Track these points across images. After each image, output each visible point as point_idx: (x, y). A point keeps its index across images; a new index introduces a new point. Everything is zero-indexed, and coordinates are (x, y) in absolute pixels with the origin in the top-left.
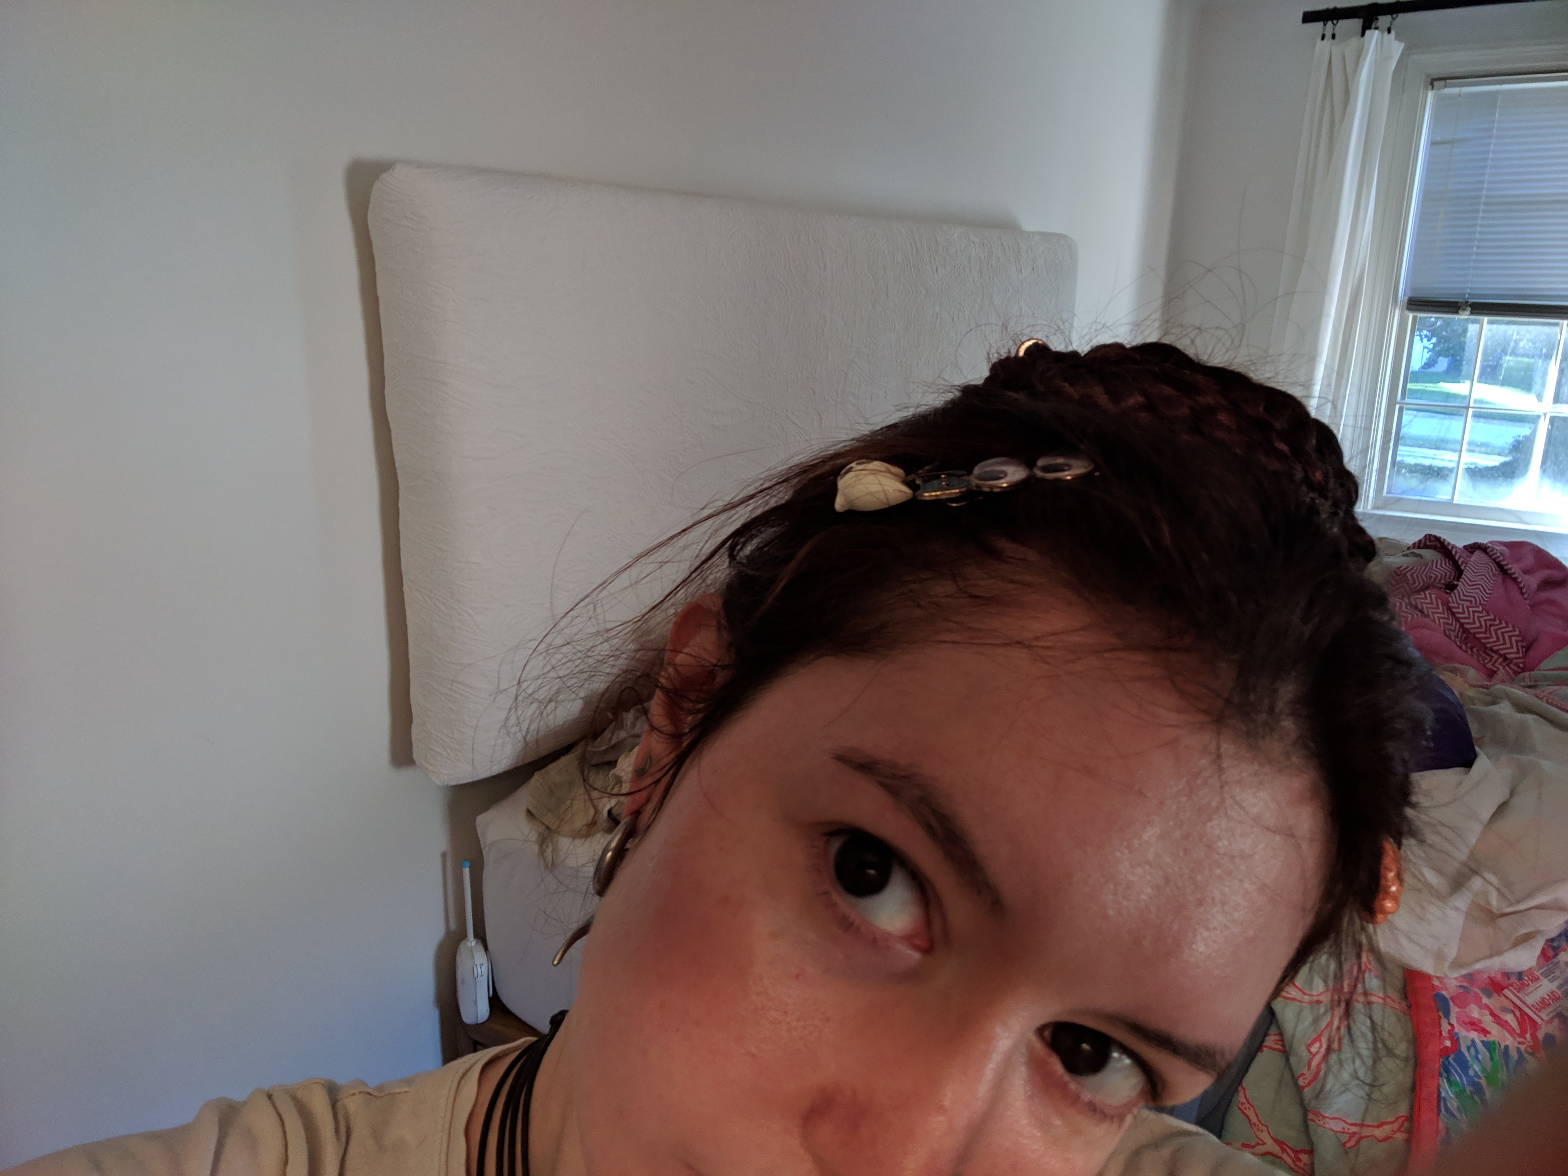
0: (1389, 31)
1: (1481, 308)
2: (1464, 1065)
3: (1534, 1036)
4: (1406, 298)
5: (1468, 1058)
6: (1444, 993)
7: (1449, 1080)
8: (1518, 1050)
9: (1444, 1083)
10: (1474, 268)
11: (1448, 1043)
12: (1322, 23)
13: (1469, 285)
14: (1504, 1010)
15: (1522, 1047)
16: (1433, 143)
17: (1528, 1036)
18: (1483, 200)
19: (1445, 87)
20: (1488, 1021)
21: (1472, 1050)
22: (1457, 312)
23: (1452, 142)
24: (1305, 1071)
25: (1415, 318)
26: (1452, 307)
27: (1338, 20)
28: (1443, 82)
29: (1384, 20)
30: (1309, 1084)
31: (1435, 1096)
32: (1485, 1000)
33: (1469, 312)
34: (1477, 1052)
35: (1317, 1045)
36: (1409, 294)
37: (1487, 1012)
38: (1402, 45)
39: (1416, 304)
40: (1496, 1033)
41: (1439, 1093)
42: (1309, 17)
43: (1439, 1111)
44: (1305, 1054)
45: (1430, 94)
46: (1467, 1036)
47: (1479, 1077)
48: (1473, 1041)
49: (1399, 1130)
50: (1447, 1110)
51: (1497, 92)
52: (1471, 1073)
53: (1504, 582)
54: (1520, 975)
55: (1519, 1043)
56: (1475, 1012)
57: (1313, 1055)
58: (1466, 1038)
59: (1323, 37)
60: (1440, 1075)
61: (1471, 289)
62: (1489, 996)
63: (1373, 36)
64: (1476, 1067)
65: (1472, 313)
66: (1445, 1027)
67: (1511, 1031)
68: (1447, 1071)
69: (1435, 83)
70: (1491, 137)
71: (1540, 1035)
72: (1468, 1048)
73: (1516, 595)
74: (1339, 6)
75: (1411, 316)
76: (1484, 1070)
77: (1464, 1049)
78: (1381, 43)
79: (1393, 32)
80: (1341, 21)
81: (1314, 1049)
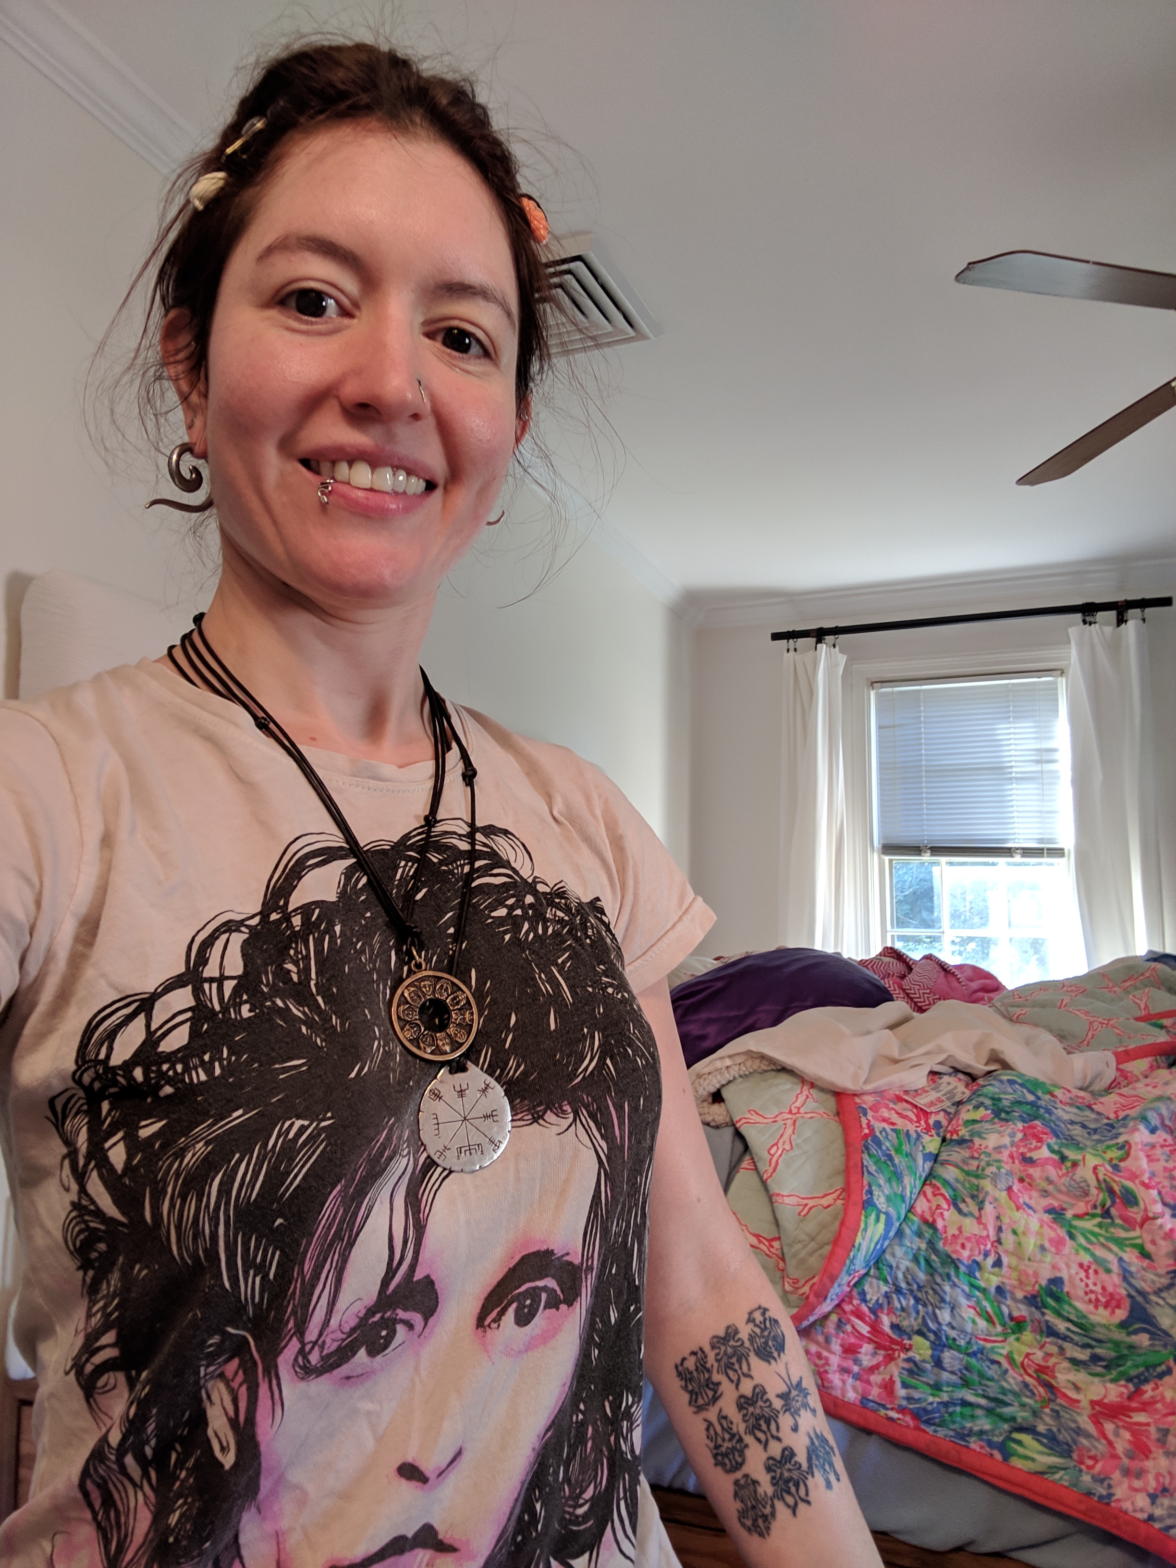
0: (834, 646)
1: (937, 850)
2: (879, 1144)
3: (926, 1122)
4: (880, 846)
5: (882, 1138)
6: (864, 1106)
7: (869, 1154)
8: (916, 1131)
9: (865, 1156)
10: (928, 820)
11: (867, 1131)
12: (786, 641)
13: (926, 833)
14: (905, 1109)
15: (919, 1129)
16: (880, 727)
17: (922, 1122)
18: (924, 768)
19: (882, 688)
20: (895, 1118)
21: (884, 1133)
22: (920, 855)
23: (894, 726)
24: (767, 1168)
25: (891, 861)
26: (916, 850)
27: (797, 638)
28: (879, 684)
29: (829, 639)
30: (771, 1176)
31: (860, 1165)
32: (891, 1105)
33: (929, 854)
34: (886, 1133)
35: (775, 1148)
36: (882, 842)
37: (893, 1112)
38: (845, 657)
39: (889, 848)
40: (900, 1123)
41: (862, 1163)
42: (776, 637)
43: (863, 1174)
44: (767, 1156)
45: (872, 693)
46: (878, 1126)
47: (889, 1150)
48: (884, 1129)
49: (838, 1198)
50: (869, 1173)
51: (919, 691)
52: (884, 1148)
53: (946, 977)
54: (916, 1091)
55: (917, 1127)
56: (885, 1113)
57: (773, 1156)
58: (878, 1127)
59: (788, 650)
60: (863, 1152)
61: (928, 836)
62: (895, 1104)
63: (822, 647)
64: (888, 1144)
65: (932, 855)
66: (864, 1121)
67: (911, 1121)
68: (867, 1149)
69: (875, 685)
70: (920, 722)
71: (931, 1122)
72: (881, 1132)
73: (956, 984)
74: (797, 629)
75: (886, 858)
76: (893, 1145)
77: (878, 1134)
78: (829, 656)
79: (837, 647)
80: (799, 640)
81: (773, 1151)
